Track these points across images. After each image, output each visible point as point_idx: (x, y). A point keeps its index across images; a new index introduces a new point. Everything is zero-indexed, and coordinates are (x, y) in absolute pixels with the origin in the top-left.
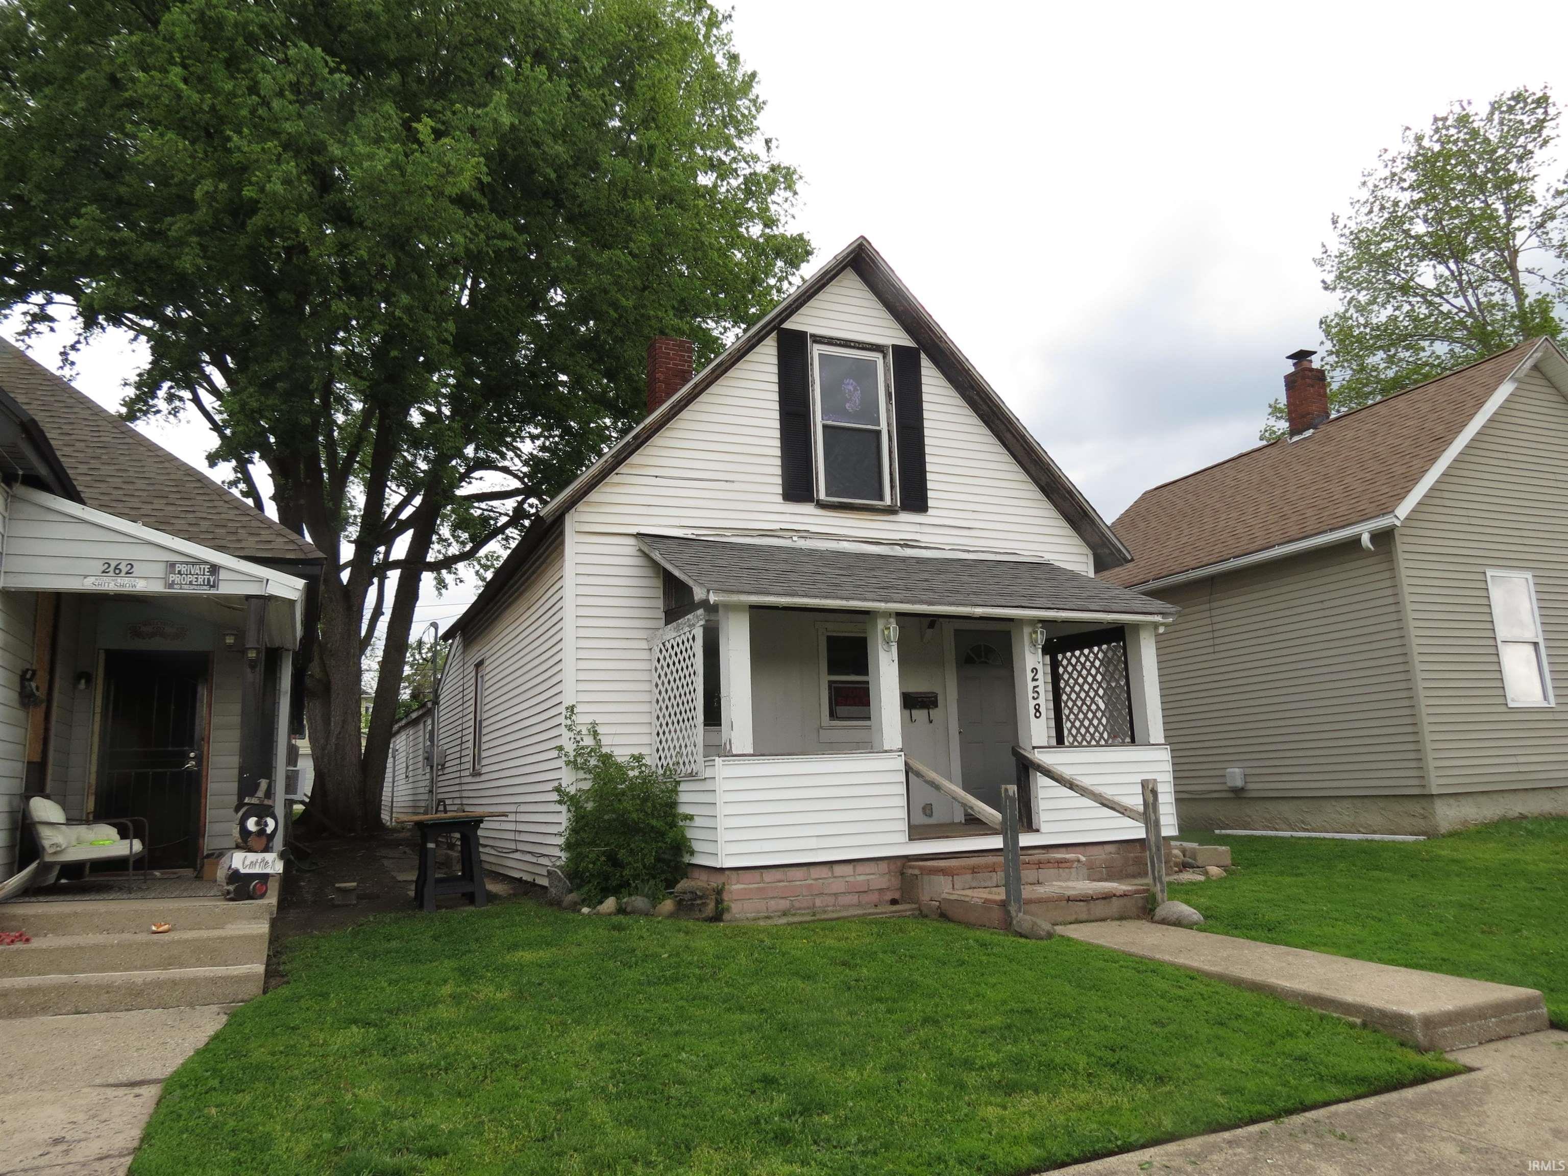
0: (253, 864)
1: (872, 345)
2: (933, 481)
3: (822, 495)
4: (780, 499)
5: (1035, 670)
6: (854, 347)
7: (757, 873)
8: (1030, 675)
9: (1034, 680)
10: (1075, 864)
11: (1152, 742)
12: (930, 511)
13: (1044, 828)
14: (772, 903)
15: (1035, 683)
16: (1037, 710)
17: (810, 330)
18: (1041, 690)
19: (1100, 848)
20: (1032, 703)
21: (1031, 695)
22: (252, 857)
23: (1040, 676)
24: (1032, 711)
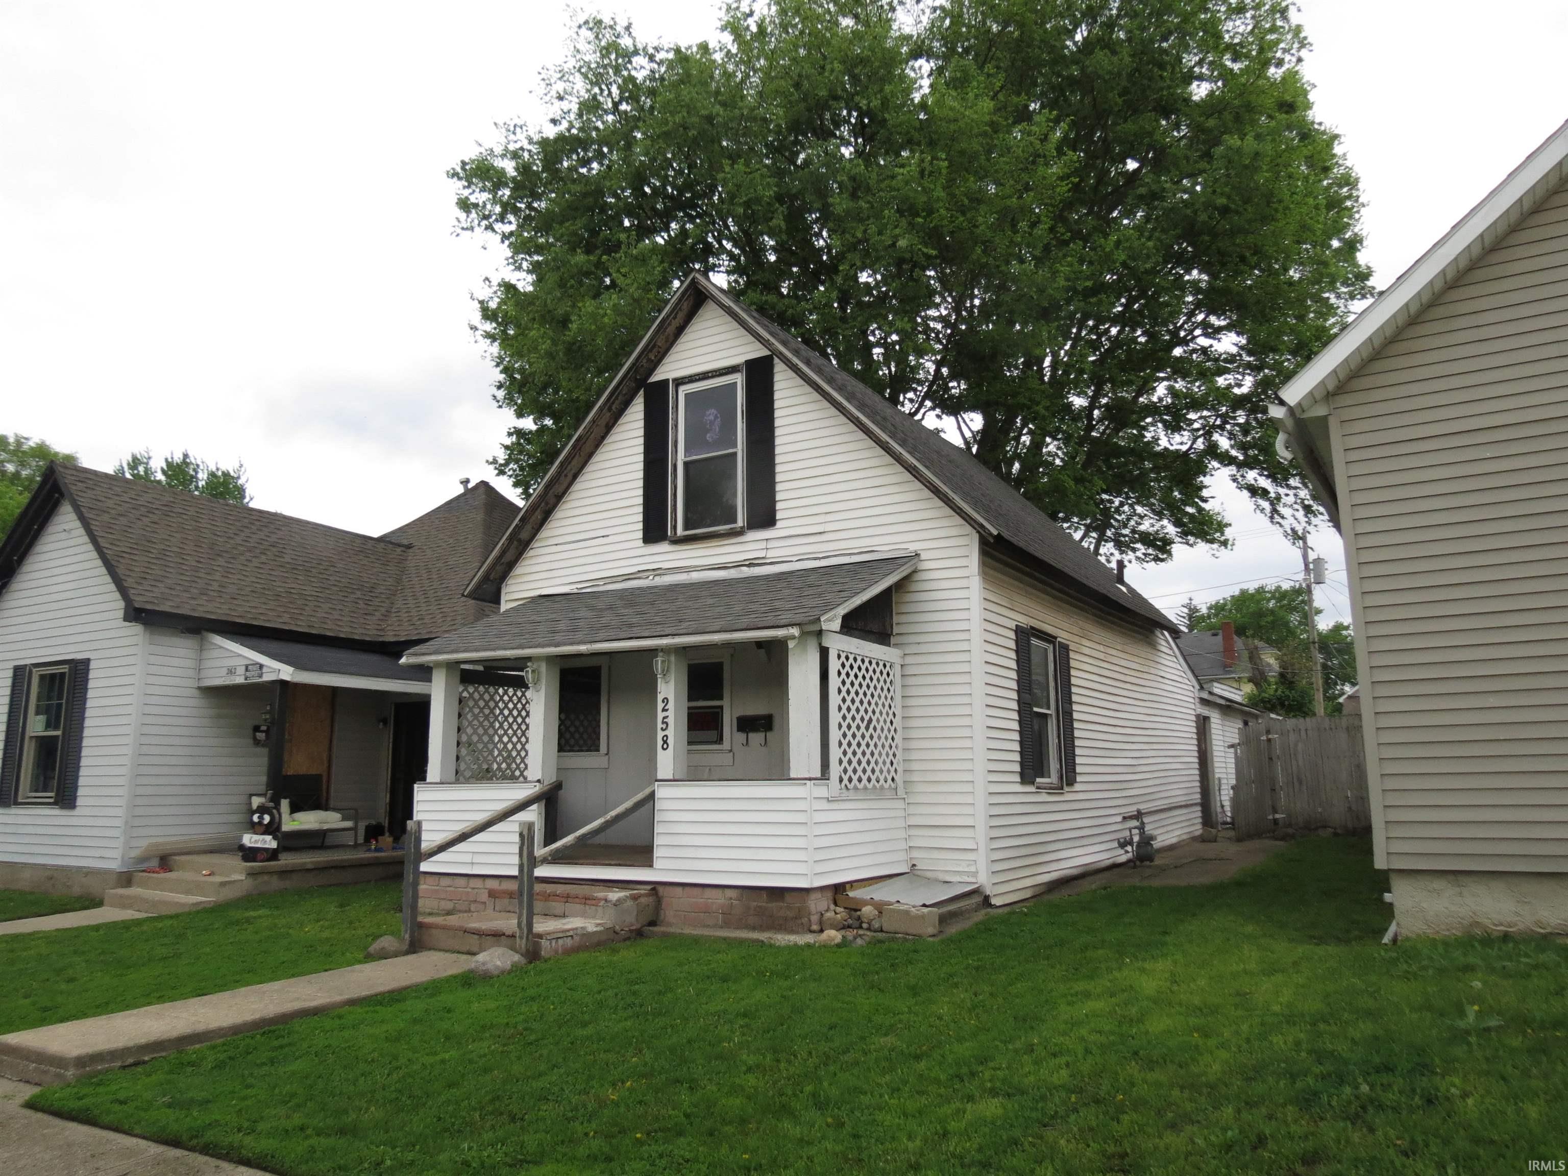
0: (256, 842)
1: (728, 368)
2: (783, 491)
3: (680, 531)
4: (641, 542)
5: (666, 700)
6: (713, 377)
7: (437, 877)
8: (660, 706)
9: (664, 710)
10: (602, 903)
11: (792, 775)
12: (779, 524)
13: (657, 864)
14: (443, 903)
15: (665, 714)
16: (665, 742)
17: (671, 376)
18: (671, 721)
19: (720, 891)
20: (660, 735)
21: (660, 725)
22: (256, 837)
23: (671, 706)
24: (660, 742)
